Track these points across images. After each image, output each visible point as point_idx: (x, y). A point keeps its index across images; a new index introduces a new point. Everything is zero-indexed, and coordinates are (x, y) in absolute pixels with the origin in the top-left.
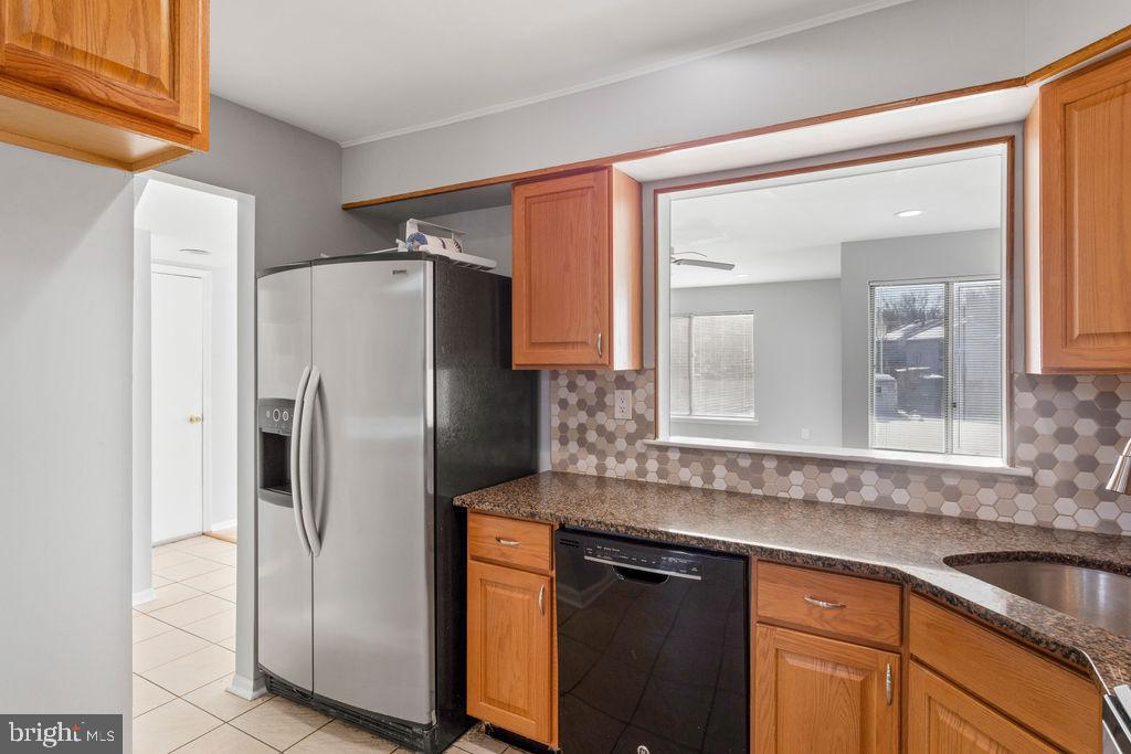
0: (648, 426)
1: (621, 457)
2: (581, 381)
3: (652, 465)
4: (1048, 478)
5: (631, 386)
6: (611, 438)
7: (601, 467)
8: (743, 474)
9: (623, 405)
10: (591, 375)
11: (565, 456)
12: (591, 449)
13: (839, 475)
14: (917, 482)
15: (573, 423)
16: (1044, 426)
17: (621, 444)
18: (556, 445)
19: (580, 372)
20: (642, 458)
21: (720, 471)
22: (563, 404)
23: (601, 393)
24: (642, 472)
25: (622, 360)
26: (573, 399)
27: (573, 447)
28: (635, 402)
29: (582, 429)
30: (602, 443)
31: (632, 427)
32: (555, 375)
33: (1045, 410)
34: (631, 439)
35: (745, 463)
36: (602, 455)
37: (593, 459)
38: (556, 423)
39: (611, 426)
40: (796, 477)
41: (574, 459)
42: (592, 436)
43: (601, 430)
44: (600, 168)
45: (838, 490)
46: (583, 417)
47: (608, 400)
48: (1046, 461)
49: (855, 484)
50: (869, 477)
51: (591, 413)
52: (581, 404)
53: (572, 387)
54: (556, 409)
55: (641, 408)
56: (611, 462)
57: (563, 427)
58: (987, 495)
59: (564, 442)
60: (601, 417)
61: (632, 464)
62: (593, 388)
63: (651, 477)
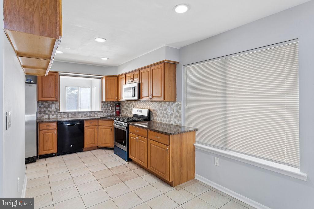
0: (58, 110)
1: (53, 115)
2: (44, 103)
3: (59, 115)
4: (104, 111)
5: (55, 104)
6: (51, 112)
7: (49, 117)
8: (73, 115)
9: (53, 107)
10: (46, 102)
11: (41, 116)
12: (47, 114)
14: (93, 113)
15: (42, 110)
16: (103, 106)
17: (53, 113)
18: (38, 114)
19: (44, 102)
20: (57, 115)
21: (70, 115)
23: (49, 105)
24: (57, 117)
26: (42, 106)
27: (43, 114)
28: (56, 106)
29: (45, 111)
30: (49, 113)
31: (55, 110)
33: (103, 105)
34: (55, 112)
35: (73, 113)
36: (49, 115)
37: (47, 116)
39: (51, 110)
41: (43, 116)
42: (47, 112)
43: (49, 111)
45: (85, 115)
46: (45, 109)
47: (50, 106)
48: (103, 110)
49: (87, 114)
51: (47, 108)
52: (44, 107)
53: (42, 104)
54: (39, 108)
55: (57, 107)
56: (51, 116)
57: (40, 111)
58: (99, 113)
59: (40, 113)
60: (49, 109)
61: (55, 116)
62: (47, 104)
63: (59, 117)
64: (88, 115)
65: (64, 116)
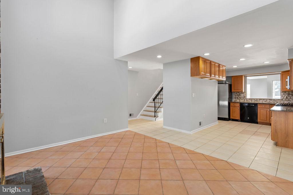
0: (245, 97)
1: (242, 100)
2: (237, 93)
3: (246, 100)
5: (243, 93)
6: (241, 98)
7: (240, 101)
8: (255, 100)
9: (242, 95)
10: (238, 92)
11: (235, 100)
12: (239, 99)
13: (265, 100)
15: (236, 97)
16: (283, 95)
17: (242, 99)
18: (234, 99)
20: (244, 100)
21: (253, 100)
22: (235, 95)
23: (240, 94)
24: (244, 101)
25: (243, 91)
26: (236, 95)
27: (236, 99)
29: (237, 97)
30: (240, 99)
31: (243, 97)
32: (234, 92)
34: (243, 98)
35: (256, 99)
36: (240, 100)
37: (239, 100)
38: (234, 97)
39: (241, 97)
40: (261, 100)
42: (239, 98)
43: (240, 97)
44: (242, 76)
45: (265, 101)
46: (238, 96)
47: (241, 95)
48: (284, 98)
50: (268, 100)
51: (239, 96)
52: (237, 95)
53: (236, 94)
54: (234, 96)
55: (244, 95)
56: (241, 100)
57: (235, 97)
58: (279, 101)
59: (235, 99)
60: (240, 96)
61: (243, 100)
62: (239, 94)
63: (246, 101)
64: (268, 101)
65: (249, 101)
